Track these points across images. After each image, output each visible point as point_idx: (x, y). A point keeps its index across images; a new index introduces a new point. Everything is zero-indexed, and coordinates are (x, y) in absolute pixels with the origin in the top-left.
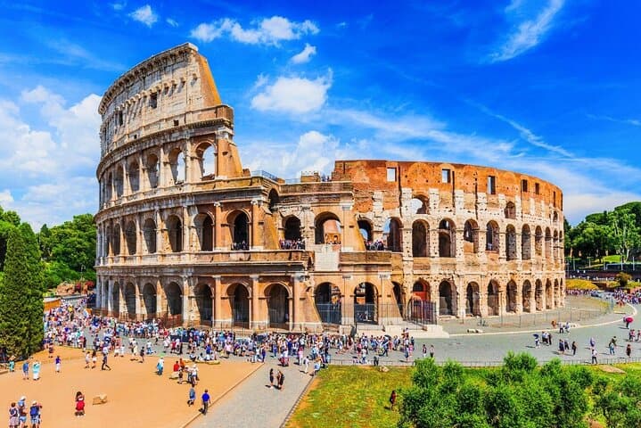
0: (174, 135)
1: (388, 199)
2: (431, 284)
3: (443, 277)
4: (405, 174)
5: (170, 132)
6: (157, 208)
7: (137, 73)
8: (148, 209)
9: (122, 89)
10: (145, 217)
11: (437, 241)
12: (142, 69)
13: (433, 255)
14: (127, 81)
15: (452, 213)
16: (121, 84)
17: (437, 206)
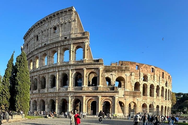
0: (65, 43)
1: (136, 76)
2: (147, 105)
3: (150, 103)
4: (141, 68)
5: (63, 41)
6: (57, 70)
7: (47, 19)
8: (53, 71)
9: (38, 26)
10: (50, 74)
11: (149, 91)
12: (50, 17)
13: (148, 95)
14: (42, 22)
15: (153, 82)
16: (39, 24)
17: (150, 80)
